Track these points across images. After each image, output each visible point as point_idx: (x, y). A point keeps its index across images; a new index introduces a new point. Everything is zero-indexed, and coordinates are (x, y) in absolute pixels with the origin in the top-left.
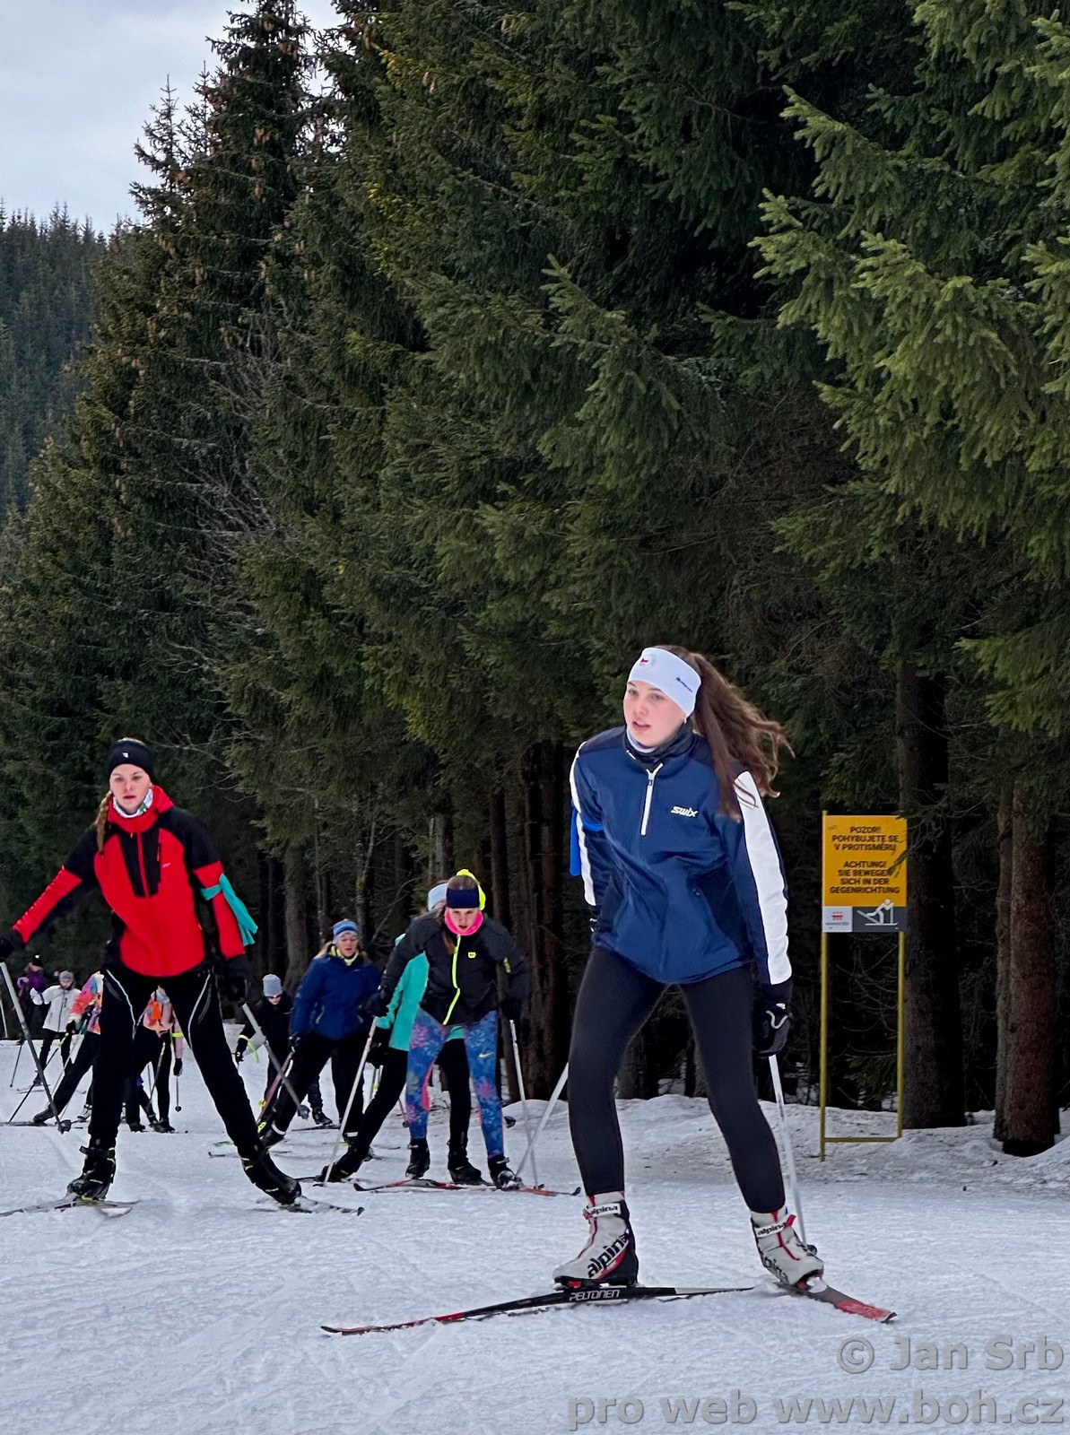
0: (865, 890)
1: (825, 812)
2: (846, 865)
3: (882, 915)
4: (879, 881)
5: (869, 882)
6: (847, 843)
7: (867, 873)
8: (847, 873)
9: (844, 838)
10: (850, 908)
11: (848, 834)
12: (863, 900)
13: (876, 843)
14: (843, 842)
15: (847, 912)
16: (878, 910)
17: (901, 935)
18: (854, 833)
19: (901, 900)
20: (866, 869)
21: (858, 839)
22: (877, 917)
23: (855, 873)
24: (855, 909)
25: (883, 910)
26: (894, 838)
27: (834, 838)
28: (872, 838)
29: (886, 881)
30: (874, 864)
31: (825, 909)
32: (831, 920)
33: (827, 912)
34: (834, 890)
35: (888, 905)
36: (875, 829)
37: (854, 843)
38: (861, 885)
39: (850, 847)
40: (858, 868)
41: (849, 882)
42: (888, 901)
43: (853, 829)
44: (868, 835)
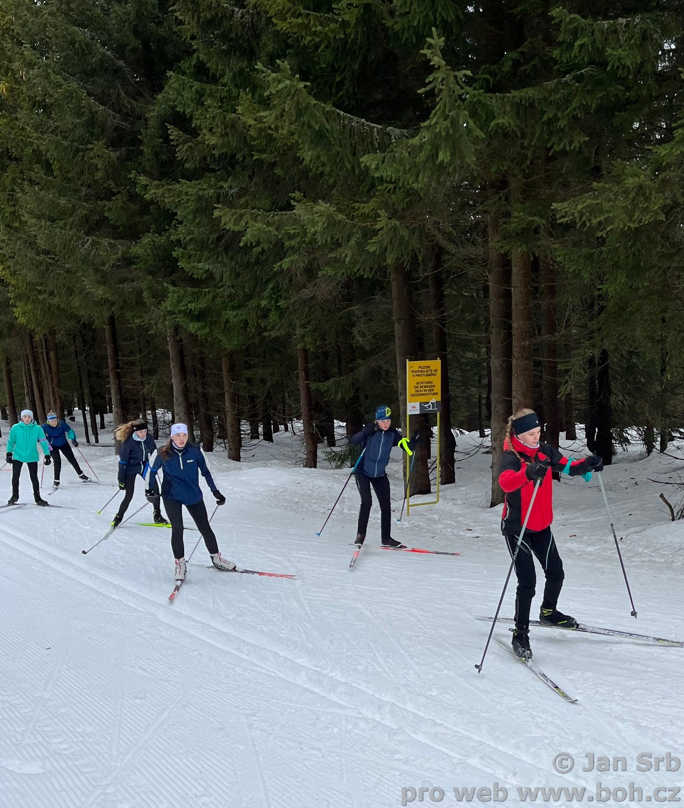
0: (425, 394)
1: (407, 360)
2: (417, 384)
4: (430, 390)
5: (426, 390)
6: (417, 373)
8: (417, 387)
11: (417, 369)
12: (424, 399)
13: (429, 373)
15: (417, 405)
16: (430, 403)
17: (438, 413)
18: (420, 369)
19: (438, 398)
20: (425, 385)
21: (422, 371)
22: (429, 406)
23: (421, 387)
24: (420, 403)
26: (436, 371)
27: (410, 372)
28: (427, 371)
29: (433, 390)
30: (428, 383)
32: (412, 409)
33: (409, 405)
34: (413, 395)
36: (428, 367)
37: (420, 373)
38: (423, 392)
39: (419, 375)
42: (434, 399)
44: (425, 370)
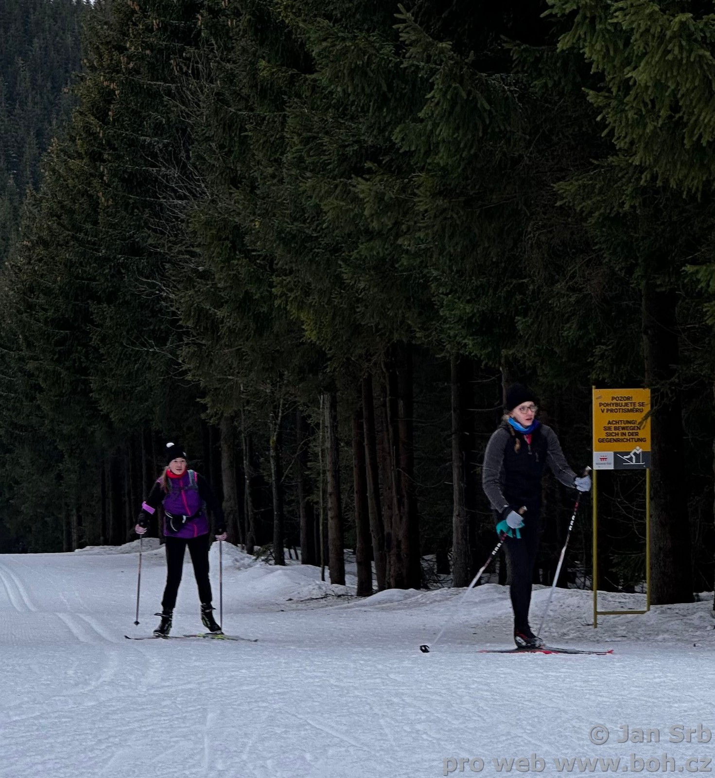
0: (622, 440)
1: (594, 387)
2: (609, 423)
3: (634, 457)
4: (632, 434)
5: (624, 434)
6: (609, 408)
7: (623, 428)
8: (610, 428)
9: (608, 405)
10: (612, 453)
11: (610, 401)
12: (621, 447)
13: (630, 408)
14: (607, 407)
15: (610, 455)
16: (632, 454)
17: (648, 471)
18: (615, 401)
19: (647, 447)
20: (623, 425)
21: (617, 405)
22: (631, 459)
23: (616, 428)
24: (615, 453)
25: (635, 454)
26: (642, 404)
27: (601, 404)
28: (626, 404)
29: (637, 434)
30: (628, 422)
31: (595, 453)
32: (600, 462)
33: (596, 455)
34: (601, 441)
35: (638, 450)
36: (628, 398)
37: (614, 408)
38: (620, 437)
39: (612, 411)
40: (617, 425)
41: (611, 434)
42: (638, 448)
43: (613, 398)
44: (623, 402)
